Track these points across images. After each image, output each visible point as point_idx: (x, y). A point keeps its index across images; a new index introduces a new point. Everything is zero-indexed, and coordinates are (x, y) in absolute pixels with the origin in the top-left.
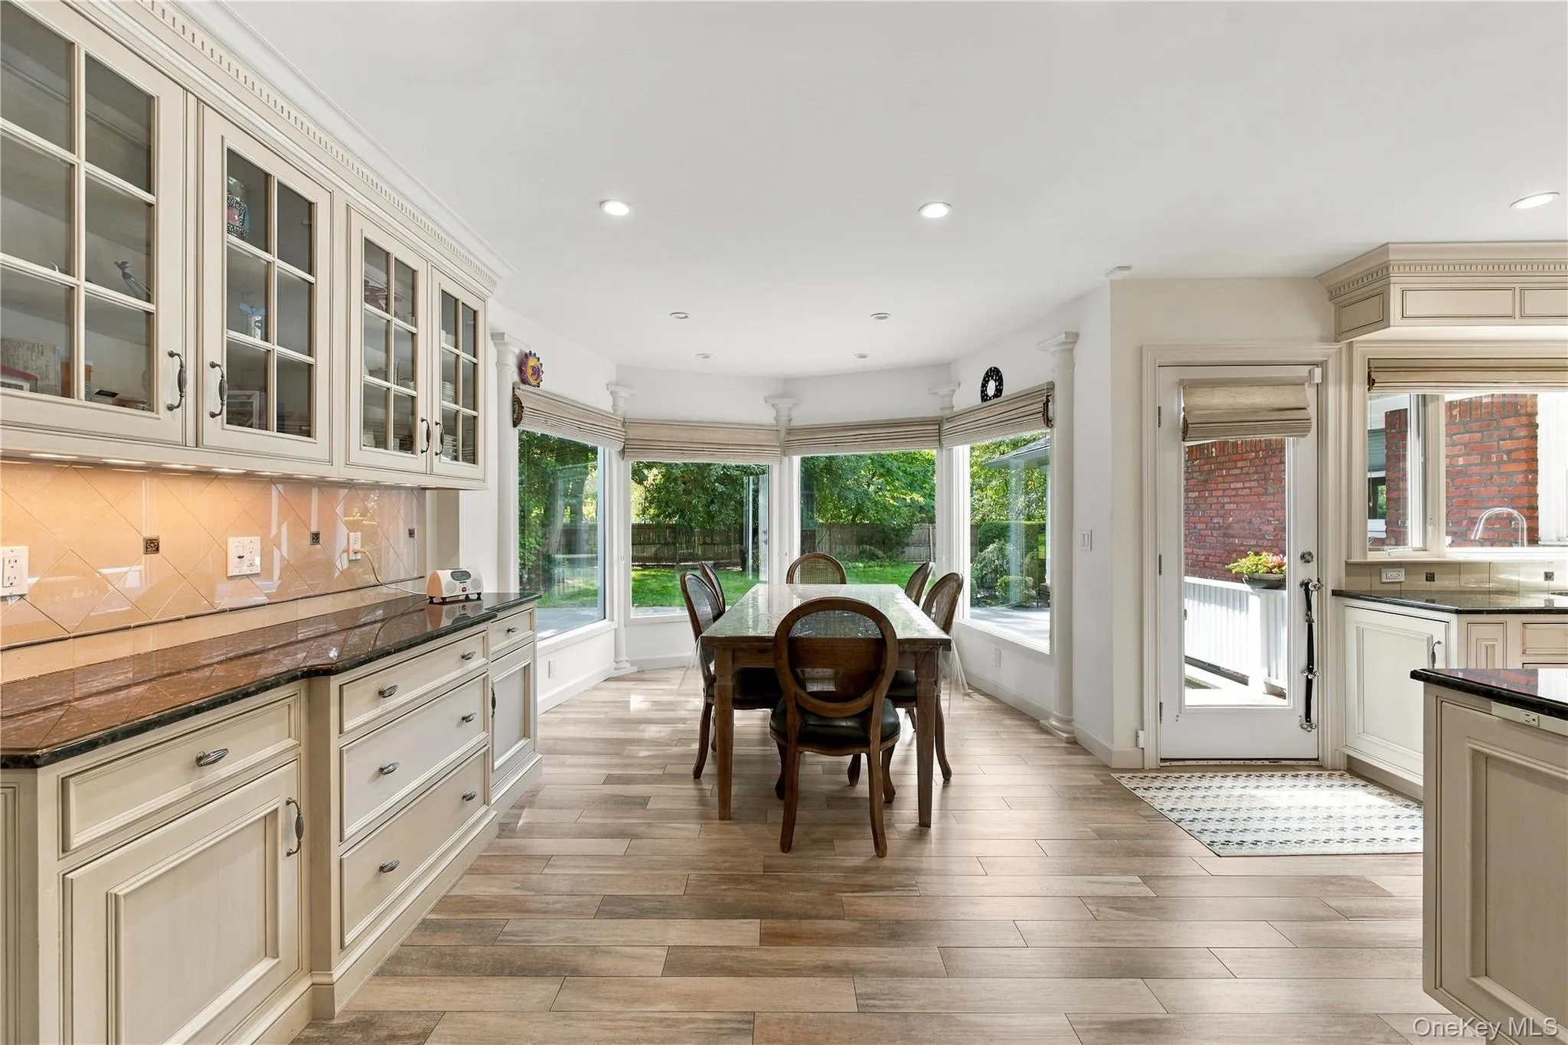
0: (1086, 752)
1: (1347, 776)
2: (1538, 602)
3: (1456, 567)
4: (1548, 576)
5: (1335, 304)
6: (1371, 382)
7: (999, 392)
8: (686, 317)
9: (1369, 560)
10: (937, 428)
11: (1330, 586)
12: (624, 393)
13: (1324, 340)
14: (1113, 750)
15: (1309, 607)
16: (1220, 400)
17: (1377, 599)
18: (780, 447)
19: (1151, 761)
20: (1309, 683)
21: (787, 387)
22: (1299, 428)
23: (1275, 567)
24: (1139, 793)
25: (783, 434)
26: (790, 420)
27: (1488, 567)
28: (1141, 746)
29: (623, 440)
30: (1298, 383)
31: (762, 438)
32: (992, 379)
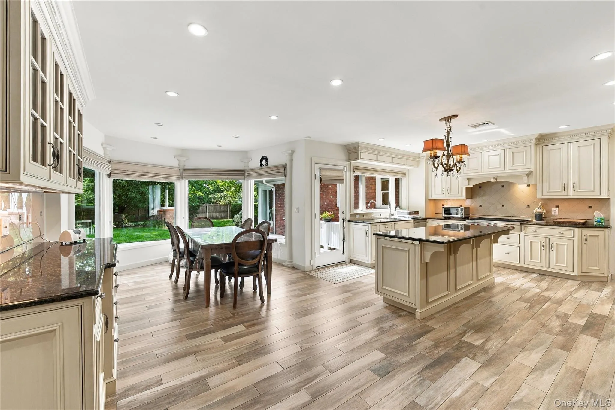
0: (298, 269)
1: (351, 264)
2: (378, 221)
3: (367, 214)
4: (380, 215)
5: (348, 153)
6: (354, 172)
7: (267, 164)
8: (162, 125)
9: (354, 213)
10: (243, 173)
11: (347, 220)
12: (109, 148)
13: (346, 161)
14: (306, 266)
15: (344, 225)
16: (328, 174)
17: (356, 222)
18: (181, 176)
19: (314, 268)
20: (344, 243)
21: (183, 152)
22: (342, 181)
23: (329, 216)
24: (314, 275)
25: (181, 171)
26: (185, 165)
27: (371, 214)
28: (312, 264)
29: (110, 170)
30: (342, 170)
31: (173, 172)
32: (264, 159)
